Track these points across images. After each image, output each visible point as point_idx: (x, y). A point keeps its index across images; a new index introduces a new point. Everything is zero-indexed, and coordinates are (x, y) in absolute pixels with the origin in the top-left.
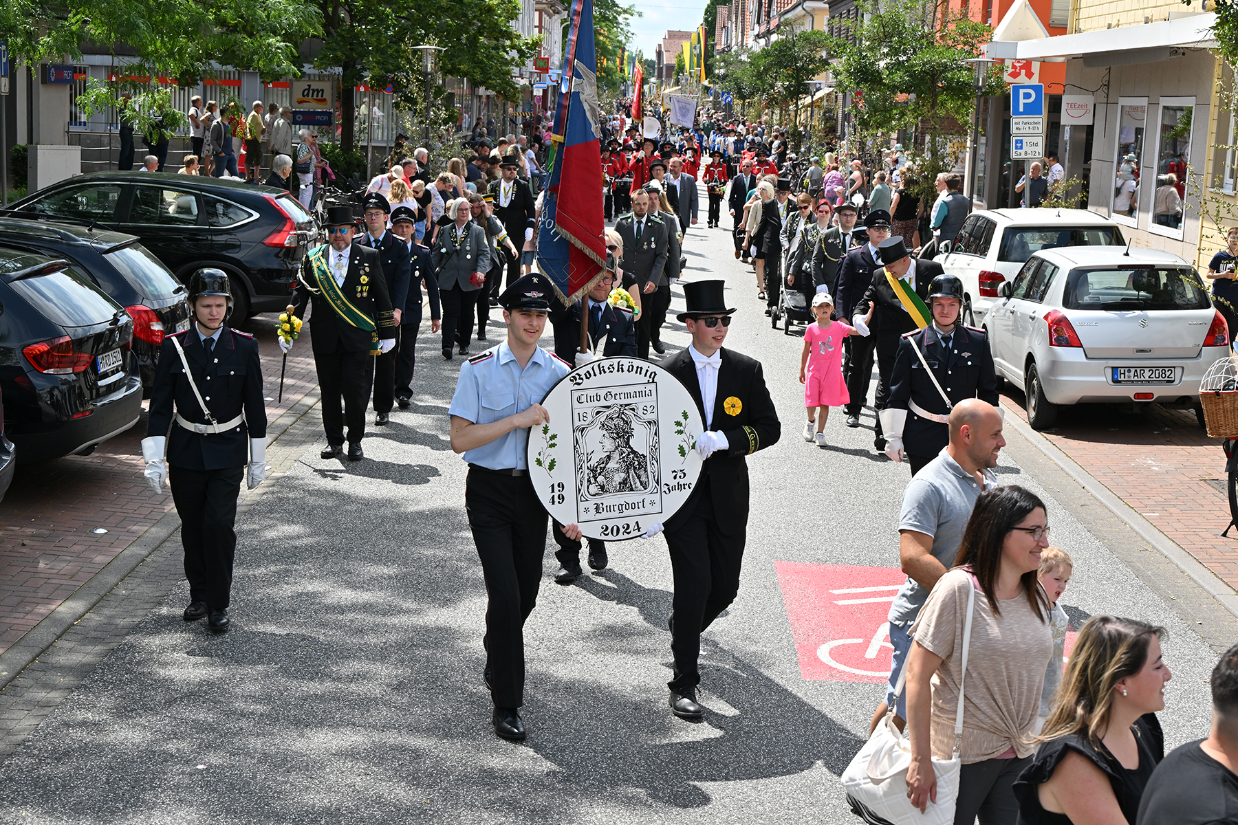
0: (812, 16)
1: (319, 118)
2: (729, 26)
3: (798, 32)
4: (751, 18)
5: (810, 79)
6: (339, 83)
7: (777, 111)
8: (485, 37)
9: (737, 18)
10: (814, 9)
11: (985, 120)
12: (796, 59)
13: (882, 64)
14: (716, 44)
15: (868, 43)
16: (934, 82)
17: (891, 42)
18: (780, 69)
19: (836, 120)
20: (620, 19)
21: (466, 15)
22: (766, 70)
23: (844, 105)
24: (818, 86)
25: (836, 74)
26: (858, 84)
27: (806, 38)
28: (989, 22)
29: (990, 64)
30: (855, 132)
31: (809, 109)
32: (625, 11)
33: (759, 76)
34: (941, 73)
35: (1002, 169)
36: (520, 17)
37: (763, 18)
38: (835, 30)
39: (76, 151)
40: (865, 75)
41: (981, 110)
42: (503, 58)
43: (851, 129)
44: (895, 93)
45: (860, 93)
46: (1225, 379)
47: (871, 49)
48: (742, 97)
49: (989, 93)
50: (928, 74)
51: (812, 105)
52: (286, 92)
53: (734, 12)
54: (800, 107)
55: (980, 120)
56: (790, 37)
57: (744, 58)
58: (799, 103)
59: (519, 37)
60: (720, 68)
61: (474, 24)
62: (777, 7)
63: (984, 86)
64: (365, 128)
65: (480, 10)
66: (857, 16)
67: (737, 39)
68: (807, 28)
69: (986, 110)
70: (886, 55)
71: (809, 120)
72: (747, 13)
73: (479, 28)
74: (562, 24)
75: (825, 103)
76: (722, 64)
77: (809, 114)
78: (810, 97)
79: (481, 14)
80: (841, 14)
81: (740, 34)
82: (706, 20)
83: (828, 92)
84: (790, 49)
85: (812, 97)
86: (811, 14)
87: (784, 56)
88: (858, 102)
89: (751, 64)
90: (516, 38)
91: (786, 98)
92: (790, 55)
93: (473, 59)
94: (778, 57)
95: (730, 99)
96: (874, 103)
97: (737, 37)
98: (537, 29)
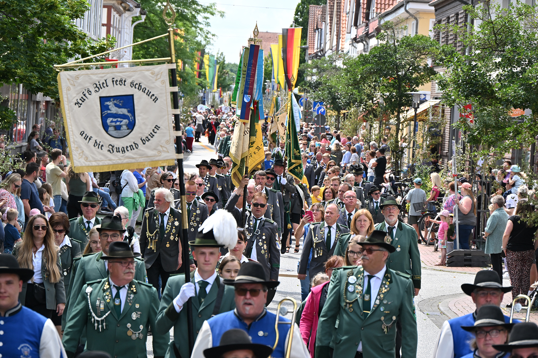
0: (416, 19)
2: (323, 27)
3: (400, 37)
4: (347, 19)
5: (414, 90)
7: (376, 125)
8: (46, 37)
9: (331, 20)
10: (418, 12)
12: (398, 67)
13: (494, 75)
14: (308, 48)
15: (478, 52)
17: (504, 51)
18: (380, 77)
19: (443, 136)
20: (200, 18)
21: (23, 12)
22: (363, 79)
23: (452, 121)
24: (422, 97)
25: (443, 85)
26: (467, 97)
27: (408, 43)
30: (464, 149)
31: (412, 123)
32: (205, 10)
33: (356, 84)
36: (86, 13)
37: (361, 19)
38: (441, 35)
43: (460, 146)
45: (470, 106)
47: (480, 58)
48: (338, 109)
51: (415, 118)
53: (328, 12)
54: (402, 120)
56: (391, 42)
57: (339, 64)
58: (401, 116)
59: (83, 37)
60: (312, 75)
61: (32, 22)
62: (377, 9)
65: (41, 6)
66: (466, 20)
67: (331, 43)
68: (411, 32)
70: (498, 66)
71: (412, 134)
72: (343, 14)
73: (39, 27)
74: (133, 22)
75: (431, 117)
76: (315, 70)
77: (412, 128)
78: (413, 110)
79: (42, 11)
80: (449, 18)
81: (335, 37)
82: (296, 21)
83: (433, 104)
84: (391, 56)
85: (416, 110)
86: (414, 16)
87: (385, 63)
88: (467, 116)
89: (347, 71)
90: (80, 38)
91: (386, 110)
92: (391, 63)
93: (30, 61)
94: (377, 64)
95: (322, 110)
96: (485, 118)
97: (331, 40)
98: (104, 29)
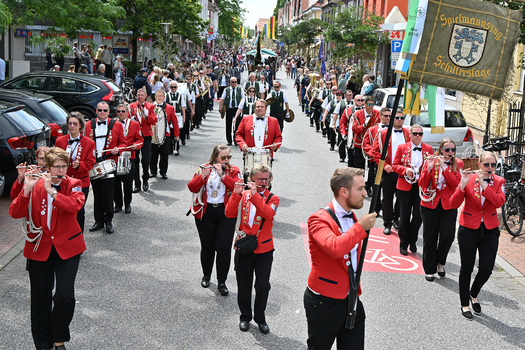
0: (315, 13)
1: (123, 51)
2: (283, 16)
3: (310, 19)
4: (292, 13)
5: (314, 38)
6: (131, 37)
7: (302, 50)
8: (189, 20)
9: (286, 14)
10: (316, 10)
11: (382, 54)
12: (309, 30)
13: (342, 32)
14: (278, 24)
15: (336, 24)
16: (362, 39)
17: (345, 23)
18: (303, 33)
20: (241, 13)
21: (181, 11)
22: (297, 34)
23: (327, 48)
24: (317, 40)
25: (325, 36)
26: (333, 39)
27: (312, 21)
28: (383, 16)
29: (383, 32)
31: (314, 49)
32: (243, 11)
33: (295, 36)
34: (365, 35)
35: (388, 73)
36: (202, 12)
37: (296, 13)
38: (324, 18)
39: (28, 63)
40: (335, 36)
41: (380, 50)
42: (195, 28)
43: (330, 57)
44: (347, 44)
45: (333, 43)
46: (471, 153)
47: (337, 26)
48: (289, 45)
49: (383, 43)
50: (359, 36)
51: (315, 47)
52: (111, 41)
53: (285, 11)
54: (310, 48)
55: (380, 54)
56: (307, 21)
57: (289, 29)
58: (310, 47)
59: (201, 20)
60: (280, 33)
61: (184, 15)
62: (302, 10)
63: (381, 41)
64: (141, 55)
65: (187, 9)
66: (332, 13)
67: (286, 22)
68: (313, 18)
69: (382, 50)
70: (343, 28)
71: (314, 53)
72: (290, 12)
73: (186, 16)
74: (218, 15)
75: (320, 47)
76: (280, 31)
77: (314, 51)
78: (314, 44)
79: (187, 11)
80: (326, 12)
82: (274, 14)
83: (321, 42)
84: (307, 26)
85: (315, 44)
86: (314, 12)
87: (305, 28)
88: (333, 46)
89: (292, 31)
90: (200, 20)
91: (305, 45)
92: (307, 28)
93: (184, 28)
94: (302, 29)
95: (283, 45)
96: (339, 47)
97: (286, 21)
98: (209, 17)
